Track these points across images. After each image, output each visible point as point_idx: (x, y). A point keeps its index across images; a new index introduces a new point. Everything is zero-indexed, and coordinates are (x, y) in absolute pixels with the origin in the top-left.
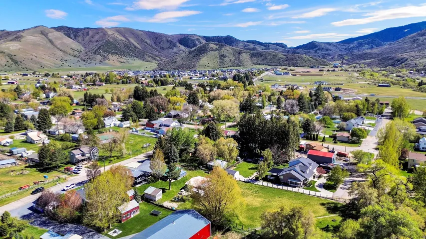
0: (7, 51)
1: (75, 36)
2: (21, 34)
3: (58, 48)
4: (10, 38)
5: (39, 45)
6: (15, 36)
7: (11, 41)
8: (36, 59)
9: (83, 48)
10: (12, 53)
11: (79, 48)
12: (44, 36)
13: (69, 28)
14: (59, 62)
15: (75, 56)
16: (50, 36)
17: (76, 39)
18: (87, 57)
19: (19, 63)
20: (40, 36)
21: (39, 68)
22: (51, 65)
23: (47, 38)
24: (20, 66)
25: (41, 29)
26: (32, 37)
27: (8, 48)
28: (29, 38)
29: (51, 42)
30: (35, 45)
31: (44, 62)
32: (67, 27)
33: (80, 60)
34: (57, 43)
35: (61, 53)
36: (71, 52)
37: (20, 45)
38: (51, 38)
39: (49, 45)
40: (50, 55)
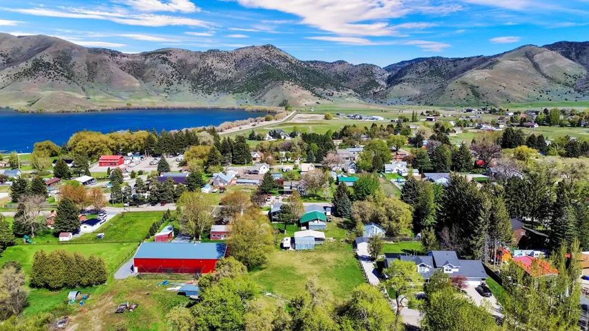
0: (470, 82)
1: (577, 56)
2: (498, 59)
3: (543, 74)
4: (484, 65)
5: (516, 72)
6: (489, 63)
7: (482, 69)
8: (504, 91)
9: (585, 72)
10: (475, 85)
11: (578, 73)
12: (527, 59)
13: (571, 44)
14: (536, 94)
15: (567, 85)
16: (537, 58)
17: (577, 58)
18: (585, 86)
19: (481, 96)
20: (523, 59)
21: (504, 103)
22: (522, 99)
23: (532, 61)
24: (481, 101)
25: (528, 49)
26: (510, 62)
27: (473, 78)
28: (506, 63)
29: (536, 66)
30: (512, 72)
31: (514, 95)
32: (568, 43)
33: (572, 91)
34: (545, 67)
35: (544, 81)
36: (562, 79)
37: (489, 73)
38: (536, 61)
39: (532, 70)
40: (526, 85)
